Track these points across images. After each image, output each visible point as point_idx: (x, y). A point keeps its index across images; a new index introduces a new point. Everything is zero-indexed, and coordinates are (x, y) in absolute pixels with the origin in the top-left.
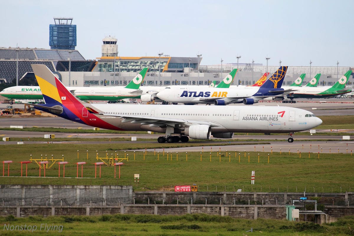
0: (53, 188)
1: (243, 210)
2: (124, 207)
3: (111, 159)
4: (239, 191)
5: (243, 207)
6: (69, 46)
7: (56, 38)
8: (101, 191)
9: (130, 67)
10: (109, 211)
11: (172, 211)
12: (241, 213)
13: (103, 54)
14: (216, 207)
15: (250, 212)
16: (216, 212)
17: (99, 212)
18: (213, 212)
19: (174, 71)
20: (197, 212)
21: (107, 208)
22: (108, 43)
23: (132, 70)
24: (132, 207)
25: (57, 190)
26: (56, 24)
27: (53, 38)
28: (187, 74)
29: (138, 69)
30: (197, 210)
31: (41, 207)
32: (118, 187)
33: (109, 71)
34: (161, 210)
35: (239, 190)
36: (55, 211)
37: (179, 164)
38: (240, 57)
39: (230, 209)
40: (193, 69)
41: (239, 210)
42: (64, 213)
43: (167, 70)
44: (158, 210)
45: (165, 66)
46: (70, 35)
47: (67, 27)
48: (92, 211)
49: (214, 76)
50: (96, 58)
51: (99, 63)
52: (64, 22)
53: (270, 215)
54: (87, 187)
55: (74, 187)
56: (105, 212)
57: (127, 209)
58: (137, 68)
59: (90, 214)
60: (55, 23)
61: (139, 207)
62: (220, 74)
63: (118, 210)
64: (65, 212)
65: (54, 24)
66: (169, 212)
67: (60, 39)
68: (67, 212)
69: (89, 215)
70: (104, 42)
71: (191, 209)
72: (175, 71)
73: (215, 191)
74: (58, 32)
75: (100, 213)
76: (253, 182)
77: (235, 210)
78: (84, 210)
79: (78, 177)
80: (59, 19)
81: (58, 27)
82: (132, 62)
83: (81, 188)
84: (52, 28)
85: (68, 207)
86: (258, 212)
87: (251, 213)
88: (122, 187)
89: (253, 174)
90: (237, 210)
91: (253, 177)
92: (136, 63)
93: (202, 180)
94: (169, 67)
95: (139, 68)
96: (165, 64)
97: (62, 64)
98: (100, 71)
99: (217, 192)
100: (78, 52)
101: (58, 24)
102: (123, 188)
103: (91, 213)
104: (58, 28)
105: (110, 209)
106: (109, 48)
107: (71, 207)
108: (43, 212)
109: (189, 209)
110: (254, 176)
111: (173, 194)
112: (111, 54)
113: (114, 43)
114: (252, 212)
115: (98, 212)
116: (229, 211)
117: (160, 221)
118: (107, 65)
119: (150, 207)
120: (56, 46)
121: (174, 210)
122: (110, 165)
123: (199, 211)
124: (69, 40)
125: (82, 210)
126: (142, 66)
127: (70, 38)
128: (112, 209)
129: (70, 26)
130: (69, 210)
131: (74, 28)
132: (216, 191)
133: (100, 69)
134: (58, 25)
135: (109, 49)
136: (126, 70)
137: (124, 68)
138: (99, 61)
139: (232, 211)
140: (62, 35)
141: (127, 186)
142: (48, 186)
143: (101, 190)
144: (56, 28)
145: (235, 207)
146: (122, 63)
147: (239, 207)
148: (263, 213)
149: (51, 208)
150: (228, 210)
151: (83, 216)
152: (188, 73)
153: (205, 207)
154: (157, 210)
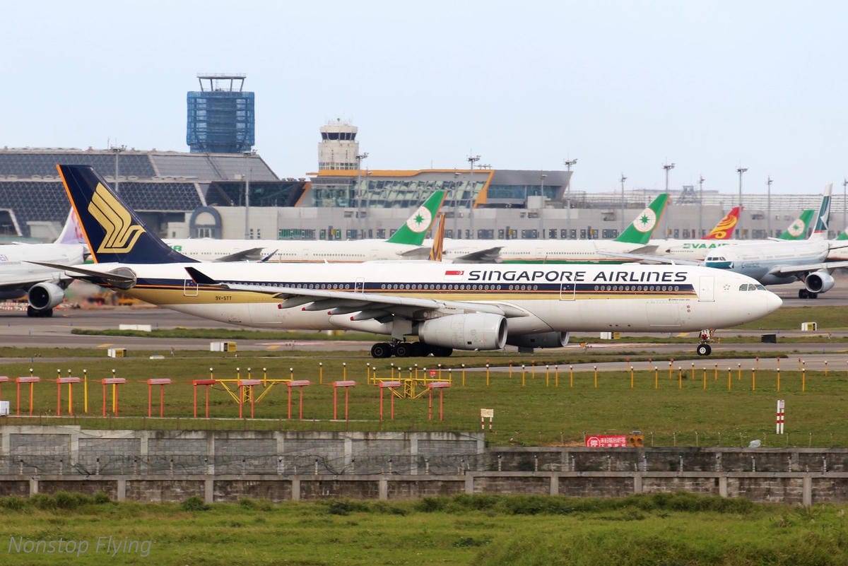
0: (285, 439)
1: (774, 485)
2: (474, 480)
3: (408, 380)
4: (755, 444)
5: (774, 479)
6: (235, 146)
7: (203, 125)
8: (405, 447)
9: (393, 197)
10: (437, 487)
11: (594, 490)
12: (769, 492)
13: (322, 165)
14: (707, 479)
15: (793, 490)
16: (707, 490)
17: (412, 491)
18: (698, 490)
19: (503, 206)
20: (658, 490)
21: (430, 482)
22: (333, 136)
23: (397, 202)
24: (494, 478)
25: (295, 444)
26: (204, 90)
27: (195, 125)
28: (536, 214)
29: (412, 201)
30: (659, 485)
31: (266, 478)
32: (448, 436)
33: (338, 205)
34: (567, 486)
35: (753, 442)
36: (302, 489)
37: (580, 394)
38: (673, 167)
39: (741, 484)
40: (549, 199)
41: (764, 485)
42: (323, 494)
43: (484, 203)
44: (560, 486)
45: (479, 193)
46: (239, 119)
47: (232, 96)
48: (393, 488)
49: (604, 217)
50: (308, 174)
51: (314, 186)
52: (224, 86)
53: (843, 498)
54: (371, 437)
55: (337, 435)
56: (426, 490)
57: (481, 484)
58: (409, 197)
59: (388, 496)
60: (202, 89)
61: (513, 478)
62: (619, 211)
63: (459, 487)
64: (326, 493)
65: (200, 90)
66: (587, 491)
67: (216, 129)
68: (330, 493)
69: (386, 498)
70: (325, 136)
71: (643, 485)
72: (506, 205)
73: (692, 445)
74: (207, 111)
75: (414, 494)
76: (780, 428)
77: (756, 484)
78: (374, 487)
79: (337, 419)
80: (211, 78)
81: (208, 97)
82: (395, 184)
83: (355, 438)
84: (193, 100)
85: (334, 478)
86: (813, 491)
87: (795, 492)
88: (458, 435)
89: (780, 409)
90: (760, 485)
91: (780, 414)
92: (407, 185)
93: (651, 426)
94: (490, 195)
95: (415, 198)
96: (479, 187)
97: (220, 190)
98: (317, 205)
99: (699, 449)
100: (260, 158)
101: (210, 90)
102: (461, 438)
103: (391, 495)
104: (208, 99)
105: (440, 484)
106: (336, 150)
107: (341, 479)
108: (270, 491)
109: (637, 483)
110: (782, 414)
111: (587, 453)
112: (342, 164)
113: (350, 136)
114: (799, 490)
115: (409, 492)
116: (740, 489)
117: (571, 511)
118: (334, 192)
119: (540, 479)
120: (205, 147)
121: (599, 487)
122: (407, 395)
123: (665, 488)
124: (236, 131)
125: (368, 487)
126: (421, 192)
127: (240, 126)
128: (445, 484)
129: (239, 95)
130: (336, 487)
131: (249, 99)
132: (697, 446)
133: (317, 202)
134: (209, 93)
135: (338, 154)
136: (381, 202)
137: (375, 197)
138: (314, 181)
139: (747, 487)
140: (219, 118)
141: (470, 433)
142: (272, 434)
143: (407, 441)
144: (205, 101)
145: (756, 479)
146: (371, 186)
147: (766, 479)
148: (827, 492)
149: (290, 482)
150: (738, 486)
151: (371, 502)
152: (537, 209)
153: (678, 477)
154: (557, 485)
